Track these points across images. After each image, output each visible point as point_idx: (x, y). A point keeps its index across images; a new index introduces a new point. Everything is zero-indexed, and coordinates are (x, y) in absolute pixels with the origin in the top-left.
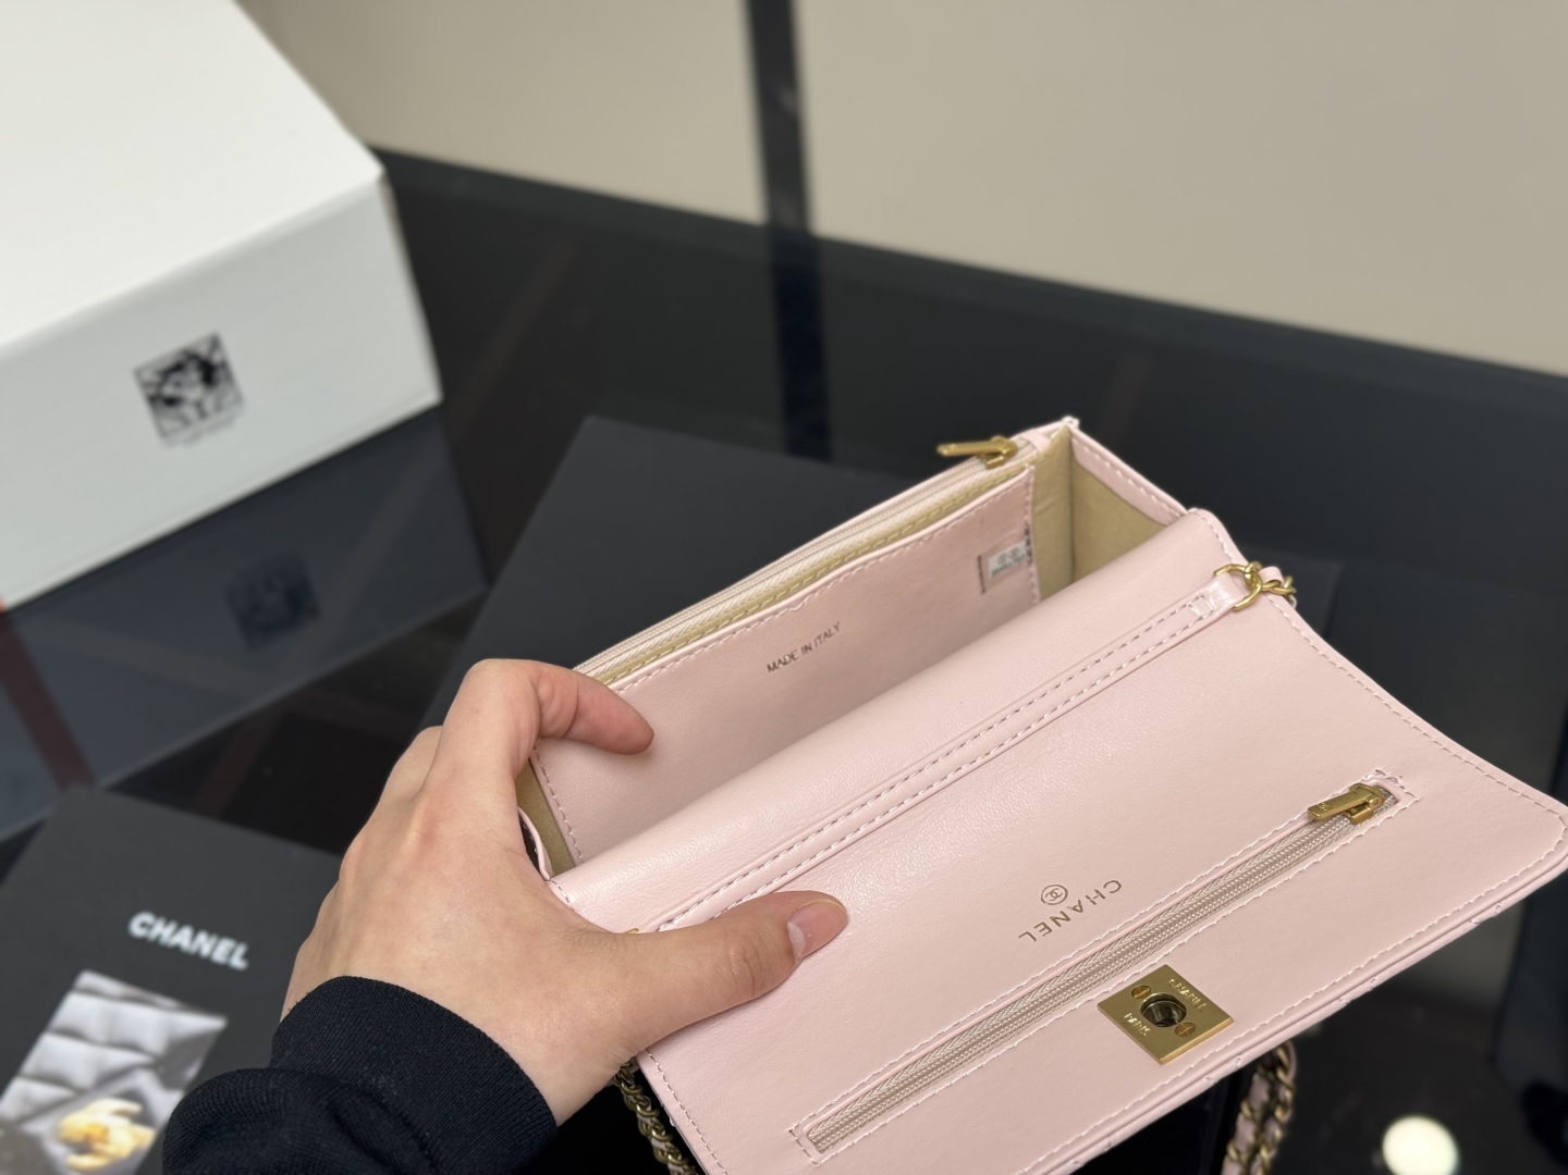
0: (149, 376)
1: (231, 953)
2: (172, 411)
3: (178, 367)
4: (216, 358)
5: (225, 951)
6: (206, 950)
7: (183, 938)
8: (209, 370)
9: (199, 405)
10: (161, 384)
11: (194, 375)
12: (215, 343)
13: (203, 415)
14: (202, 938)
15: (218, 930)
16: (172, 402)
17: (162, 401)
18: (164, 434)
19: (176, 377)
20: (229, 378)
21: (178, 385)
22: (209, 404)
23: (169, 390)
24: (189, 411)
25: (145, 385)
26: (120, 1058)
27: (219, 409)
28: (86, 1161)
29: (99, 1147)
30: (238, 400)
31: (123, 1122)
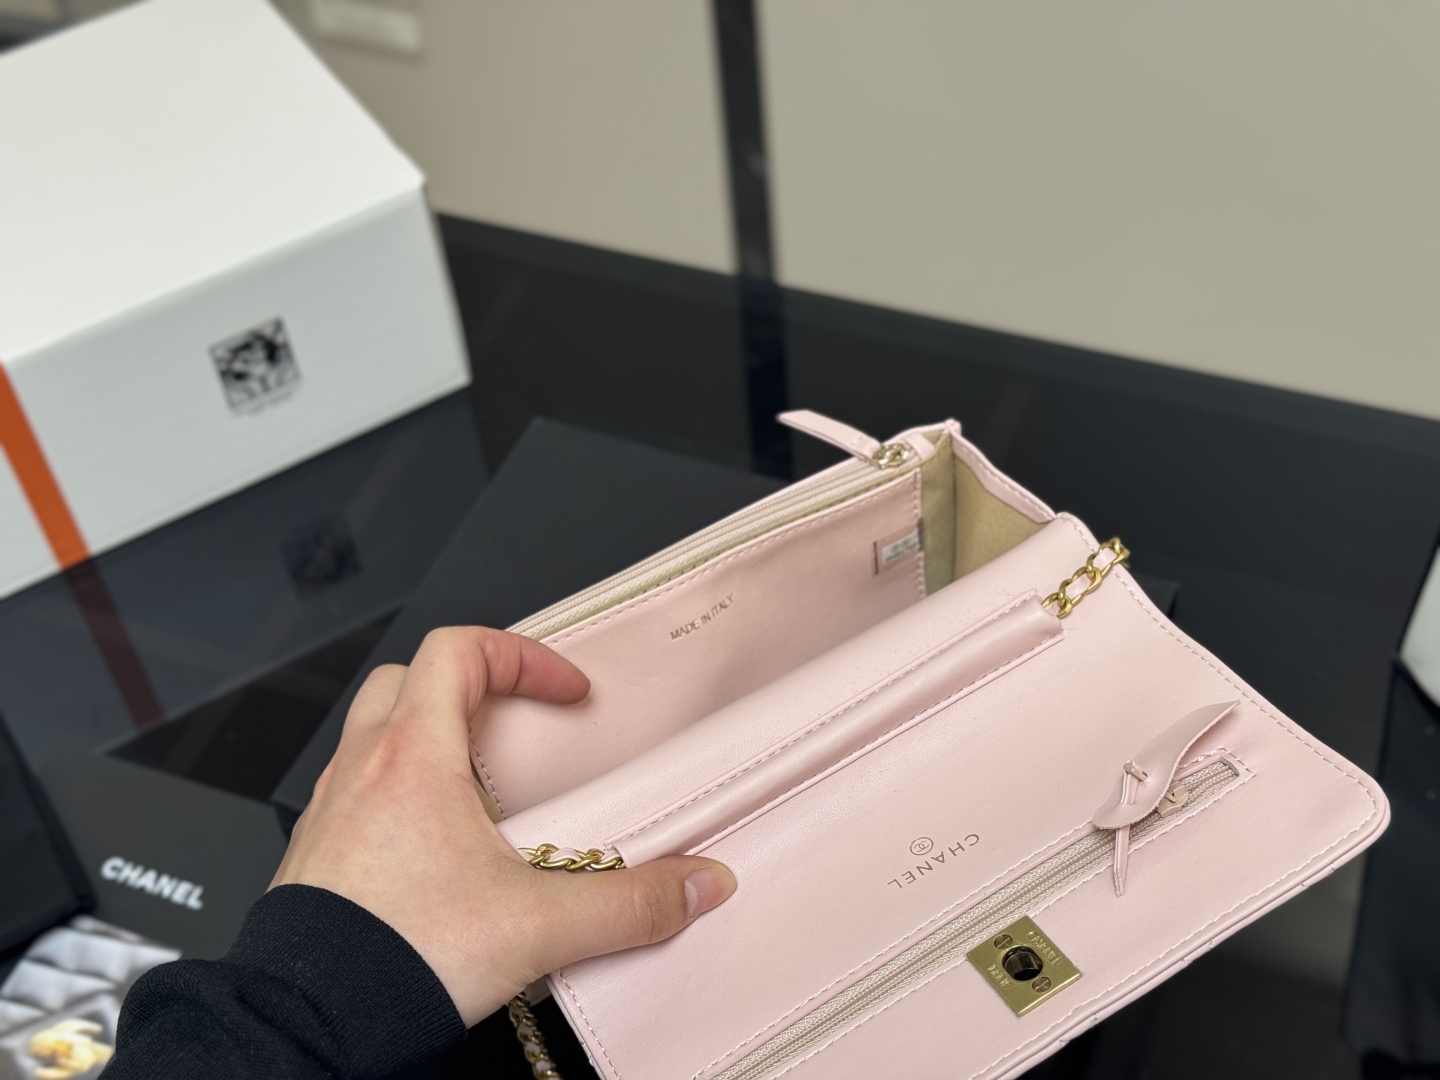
0: (222, 353)
1: (189, 895)
2: (240, 385)
3: (246, 346)
4: (279, 339)
5: (183, 893)
6: (167, 892)
7: (147, 881)
8: (272, 348)
9: (263, 380)
10: (231, 361)
11: (260, 353)
12: (278, 325)
13: (266, 388)
14: (165, 881)
15: (178, 874)
16: (240, 376)
17: (232, 376)
18: (232, 405)
19: (245, 354)
20: (290, 357)
21: (246, 361)
22: (272, 379)
23: (238, 366)
24: (255, 385)
25: (218, 361)
26: (86, 984)
27: (280, 383)
28: (51, 1073)
29: (63, 1061)
30: (297, 376)
31: (86, 1040)
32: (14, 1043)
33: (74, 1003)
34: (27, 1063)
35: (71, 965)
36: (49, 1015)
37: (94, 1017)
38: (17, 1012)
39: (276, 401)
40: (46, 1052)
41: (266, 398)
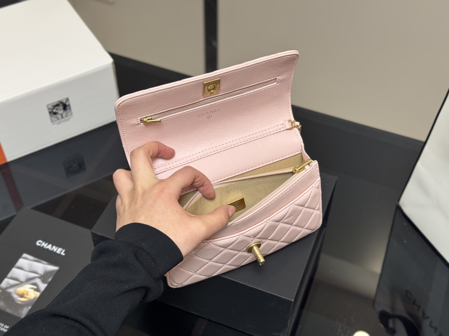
0: (50, 107)
1: (62, 251)
2: (55, 116)
3: (58, 105)
4: (67, 104)
5: (59, 251)
6: (55, 250)
7: (49, 247)
8: (65, 106)
9: (62, 115)
10: (53, 109)
11: (61, 108)
12: (67, 100)
13: (62, 117)
14: (54, 247)
16: (55, 113)
17: (53, 113)
18: (52, 121)
19: (56, 108)
20: (70, 109)
21: (57, 109)
22: (64, 115)
23: (55, 111)
24: (59, 116)
25: (49, 109)
26: (32, 275)
27: (66, 116)
28: (22, 299)
29: (25, 296)
30: (72, 114)
31: (32, 290)
32: (11, 290)
33: (28, 280)
34: (15, 296)
35: (28, 270)
36: (21, 283)
37: (34, 284)
38: (12, 282)
39: (64, 121)
40: (21, 294)
41: (62, 120)
